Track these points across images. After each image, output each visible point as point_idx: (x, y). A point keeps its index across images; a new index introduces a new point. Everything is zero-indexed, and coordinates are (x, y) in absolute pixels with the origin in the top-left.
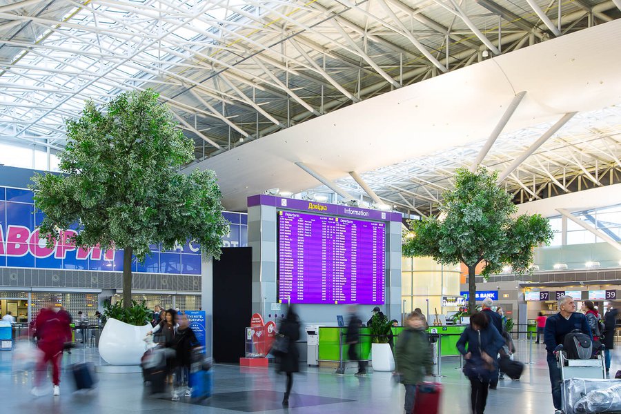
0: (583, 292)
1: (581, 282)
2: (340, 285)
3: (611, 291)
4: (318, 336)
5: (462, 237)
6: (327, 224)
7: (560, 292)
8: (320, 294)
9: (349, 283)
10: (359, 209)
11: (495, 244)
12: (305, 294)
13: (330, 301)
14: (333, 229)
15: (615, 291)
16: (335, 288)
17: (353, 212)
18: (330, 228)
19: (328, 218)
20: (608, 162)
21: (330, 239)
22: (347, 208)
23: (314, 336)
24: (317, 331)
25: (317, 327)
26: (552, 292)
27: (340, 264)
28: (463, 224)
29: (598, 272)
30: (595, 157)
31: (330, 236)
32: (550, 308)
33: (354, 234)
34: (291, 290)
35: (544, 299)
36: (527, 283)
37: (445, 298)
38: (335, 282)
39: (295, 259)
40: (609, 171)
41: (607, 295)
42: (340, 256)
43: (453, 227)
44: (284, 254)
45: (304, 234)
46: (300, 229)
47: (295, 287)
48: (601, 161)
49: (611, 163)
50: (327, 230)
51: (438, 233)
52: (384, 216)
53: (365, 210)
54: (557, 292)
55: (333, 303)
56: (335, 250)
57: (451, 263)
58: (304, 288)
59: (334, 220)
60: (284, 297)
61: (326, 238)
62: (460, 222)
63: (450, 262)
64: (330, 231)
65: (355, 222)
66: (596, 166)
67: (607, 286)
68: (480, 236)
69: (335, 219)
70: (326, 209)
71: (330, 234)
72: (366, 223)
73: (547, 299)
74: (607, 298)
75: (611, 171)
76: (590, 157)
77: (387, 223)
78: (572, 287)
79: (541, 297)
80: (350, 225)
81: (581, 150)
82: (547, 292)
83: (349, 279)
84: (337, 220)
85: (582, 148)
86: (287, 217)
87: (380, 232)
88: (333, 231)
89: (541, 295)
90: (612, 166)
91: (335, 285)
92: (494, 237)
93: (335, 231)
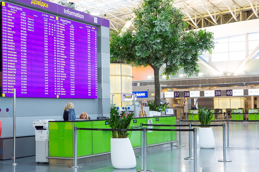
0: (201, 92)
1: (200, 85)
2: (60, 80)
3: (218, 91)
4: (47, 131)
5: (154, 44)
6: (49, 22)
7: (187, 92)
8: (43, 88)
9: (68, 79)
10: (77, 12)
11: (177, 50)
12: (28, 88)
13: (52, 96)
14: (53, 26)
15: (220, 91)
16: (57, 83)
17: (71, 13)
18: (51, 25)
19: (49, 16)
20: (201, 14)
21: (51, 35)
22: (66, 8)
23: (43, 131)
24: (46, 126)
25: (47, 121)
26: (181, 92)
27: (60, 60)
28: (154, 33)
29: (207, 79)
30: (195, 10)
31: (51, 33)
32: (179, 102)
33: (72, 34)
34: (14, 84)
35: (177, 97)
36: (165, 86)
37: (124, 95)
38: (57, 77)
39: (19, 53)
40: (201, 20)
41: (215, 94)
42: (60, 53)
43: (146, 35)
44: (7, 47)
45: (27, 28)
46: (23, 23)
47: (18, 81)
48: (197, 13)
49: (202, 15)
50: (48, 27)
51: (133, 40)
52: (96, 21)
53: (82, 13)
54: (185, 92)
55: (55, 97)
56: (56, 47)
57: (143, 66)
58: (28, 82)
59: (55, 19)
60: (7, 91)
61: (48, 35)
62: (152, 32)
63: (141, 65)
64: (51, 28)
65: (72, 23)
66: (196, 16)
67: (215, 88)
68: (166, 44)
69: (55, 17)
70: (47, 6)
71: (51, 31)
72: (82, 25)
73: (178, 97)
74: (215, 96)
75: (203, 19)
76: (192, 9)
77: (98, 27)
78: (193, 88)
79: (174, 95)
80: (69, 25)
81: (188, 5)
82: (179, 92)
83: (68, 75)
84: (57, 18)
85: (188, 4)
86: (9, 9)
87: (92, 34)
88: (54, 29)
89: (174, 94)
90: (203, 17)
91: (57, 80)
92: (175, 45)
93: (56, 29)
